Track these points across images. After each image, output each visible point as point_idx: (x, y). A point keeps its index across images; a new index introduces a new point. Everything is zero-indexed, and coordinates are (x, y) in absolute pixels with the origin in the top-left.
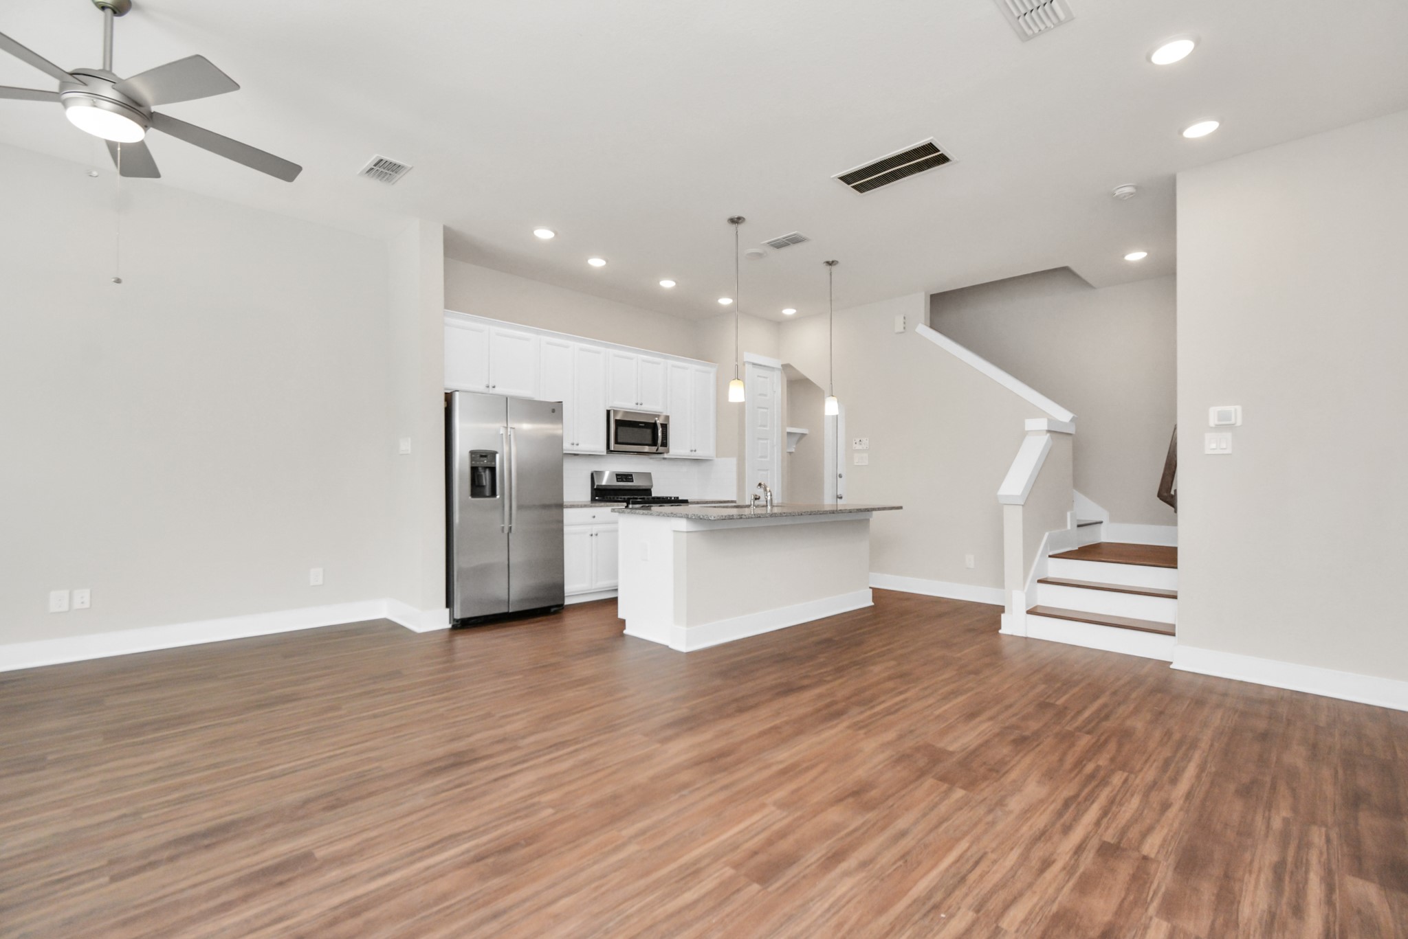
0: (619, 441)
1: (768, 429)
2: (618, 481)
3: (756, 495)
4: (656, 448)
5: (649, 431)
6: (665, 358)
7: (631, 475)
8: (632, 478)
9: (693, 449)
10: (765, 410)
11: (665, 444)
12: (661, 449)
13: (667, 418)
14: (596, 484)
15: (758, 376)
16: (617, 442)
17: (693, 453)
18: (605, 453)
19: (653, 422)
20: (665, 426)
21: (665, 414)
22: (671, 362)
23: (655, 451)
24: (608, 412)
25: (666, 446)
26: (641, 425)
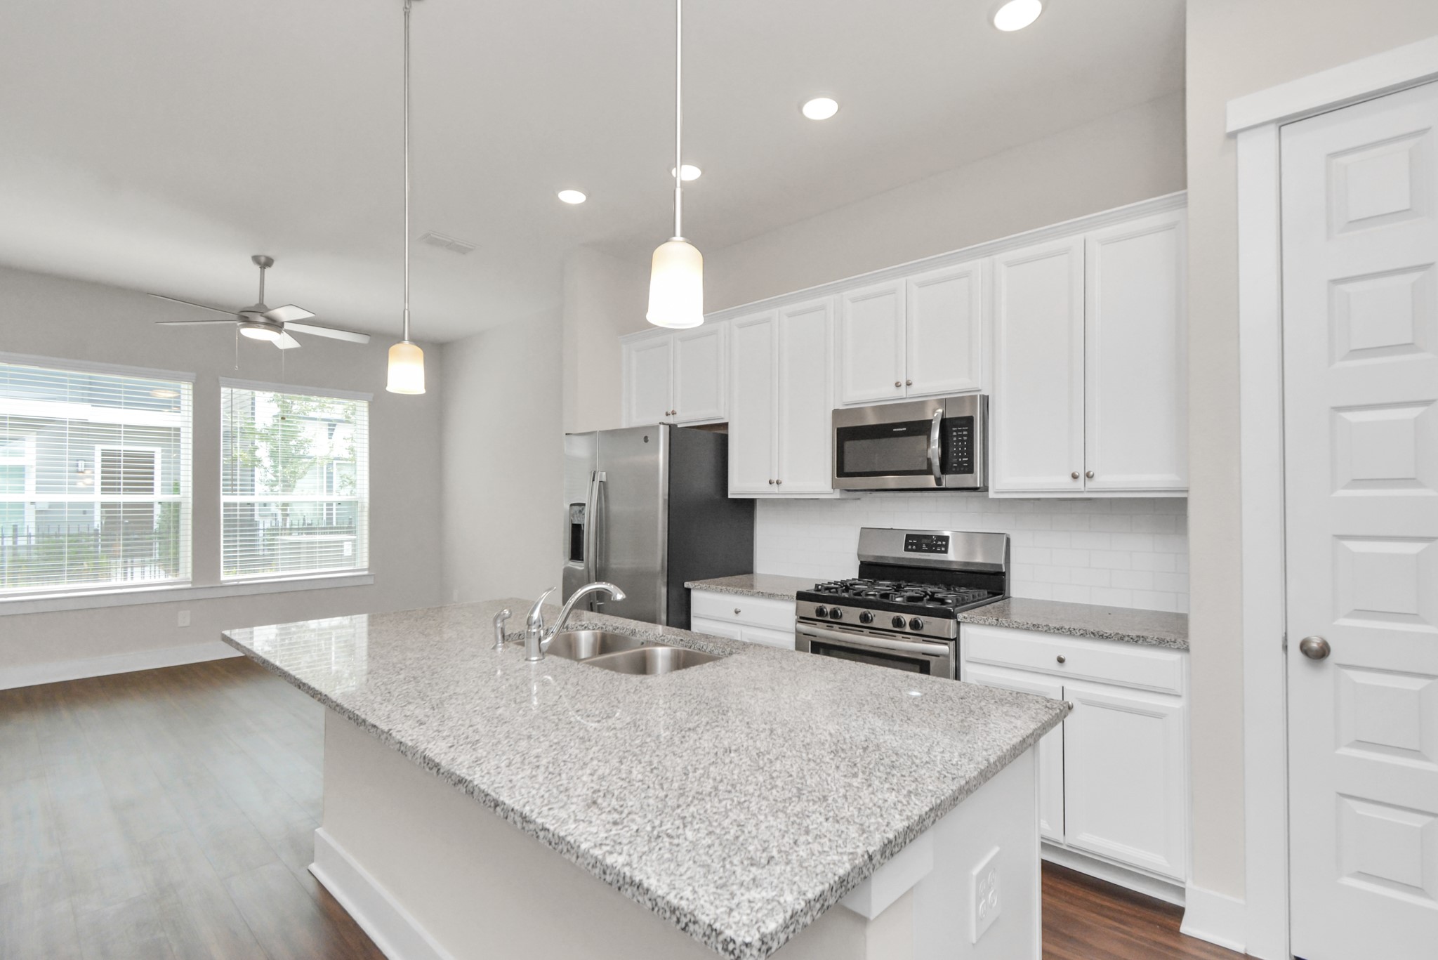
0: (846, 470)
7: (945, 539)
8: (946, 546)
9: (1082, 472)
16: (841, 474)
20: (965, 423)
25: (970, 472)
26: (898, 430)
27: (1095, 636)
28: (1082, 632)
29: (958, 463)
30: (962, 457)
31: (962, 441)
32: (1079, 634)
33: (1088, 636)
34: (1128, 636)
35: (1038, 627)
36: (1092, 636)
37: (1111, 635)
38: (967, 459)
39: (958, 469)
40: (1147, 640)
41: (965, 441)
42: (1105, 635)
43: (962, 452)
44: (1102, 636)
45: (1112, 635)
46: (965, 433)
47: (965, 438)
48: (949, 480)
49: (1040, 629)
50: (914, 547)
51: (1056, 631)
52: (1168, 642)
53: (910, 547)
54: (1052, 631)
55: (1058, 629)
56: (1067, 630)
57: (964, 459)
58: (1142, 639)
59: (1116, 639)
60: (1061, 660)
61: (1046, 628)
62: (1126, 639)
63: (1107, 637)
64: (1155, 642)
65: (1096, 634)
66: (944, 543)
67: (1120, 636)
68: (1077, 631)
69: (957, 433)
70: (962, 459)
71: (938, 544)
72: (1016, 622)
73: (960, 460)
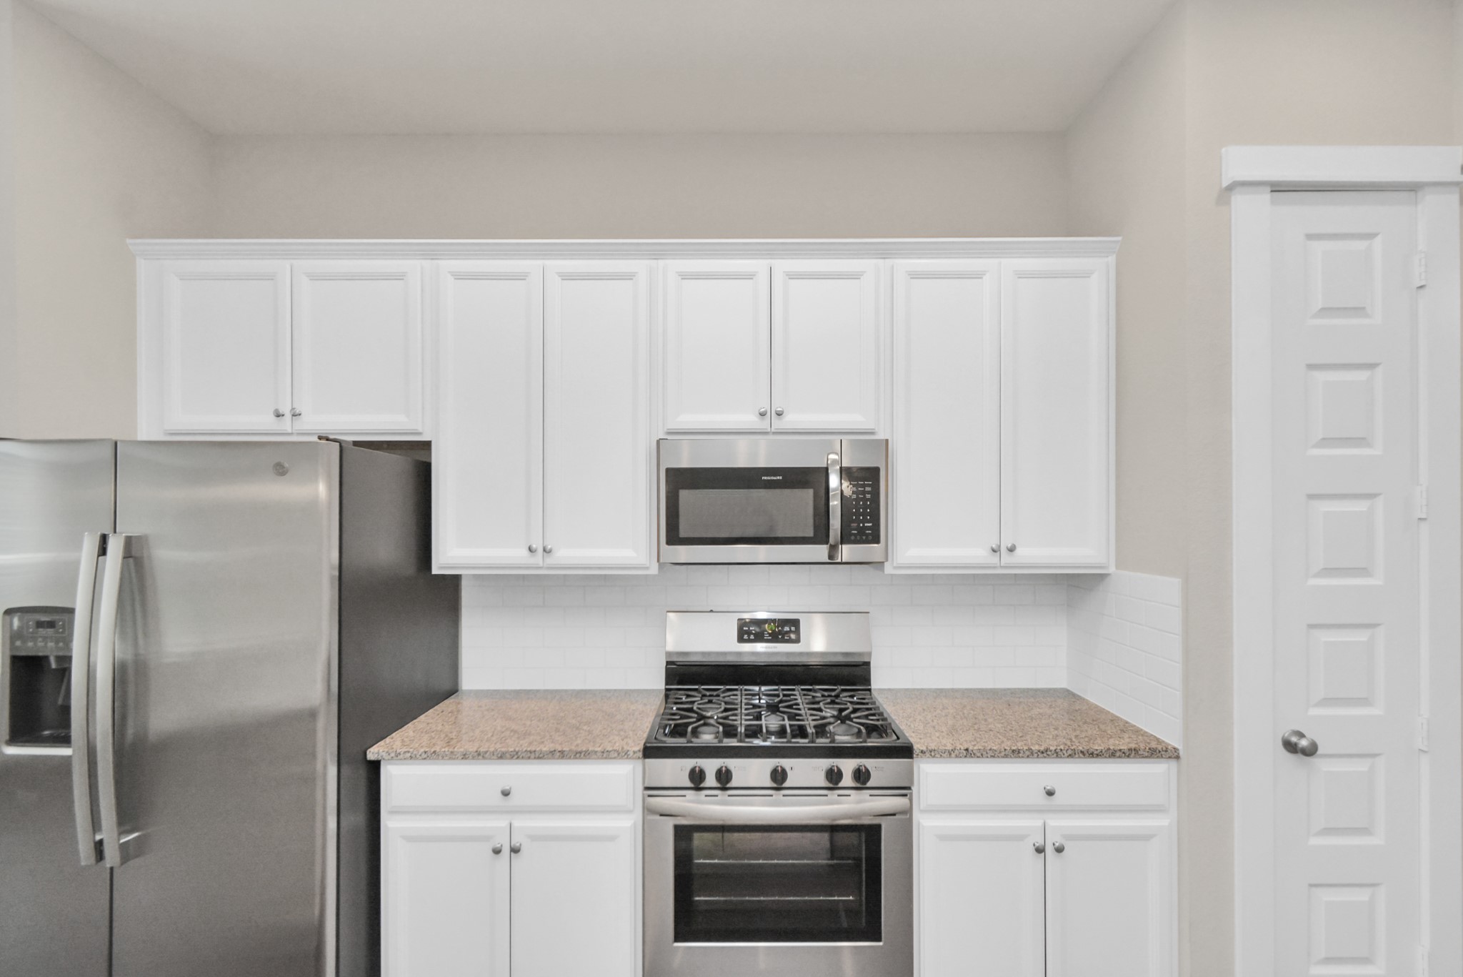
0: (686, 535)
2: (741, 639)
3: (1292, 733)
4: (827, 548)
8: (797, 632)
9: (1005, 545)
11: (868, 534)
12: (851, 552)
13: (880, 447)
16: (672, 539)
17: (1006, 558)
18: (654, 570)
19: (820, 465)
20: (866, 475)
23: (824, 558)
25: (877, 541)
26: (769, 478)
27: (1084, 755)
28: (1070, 752)
29: (858, 528)
30: (865, 521)
31: (865, 500)
32: (1066, 755)
33: (1077, 756)
34: (1120, 750)
35: (1019, 753)
36: (1081, 755)
37: (1101, 752)
38: (870, 525)
39: (858, 537)
40: (1139, 752)
41: (868, 500)
42: (1095, 752)
43: (864, 514)
44: (1092, 754)
45: (1104, 751)
46: (868, 489)
47: (868, 496)
48: (847, 551)
49: (1021, 755)
50: (752, 637)
51: (1041, 755)
52: (1160, 752)
53: (746, 637)
54: (1036, 755)
55: (1043, 753)
56: (1053, 752)
57: (866, 525)
58: (1133, 752)
59: (1107, 756)
60: (1050, 793)
61: (1028, 753)
62: (1118, 754)
63: (1097, 755)
64: (1146, 754)
65: (1086, 752)
66: (793, 628)
67: (1111, 751)
68: (1064, 752)
69: (857, 489)
70: (864, 525)
71: (785, 630)
72: (990, 749)
73: (861, 525)
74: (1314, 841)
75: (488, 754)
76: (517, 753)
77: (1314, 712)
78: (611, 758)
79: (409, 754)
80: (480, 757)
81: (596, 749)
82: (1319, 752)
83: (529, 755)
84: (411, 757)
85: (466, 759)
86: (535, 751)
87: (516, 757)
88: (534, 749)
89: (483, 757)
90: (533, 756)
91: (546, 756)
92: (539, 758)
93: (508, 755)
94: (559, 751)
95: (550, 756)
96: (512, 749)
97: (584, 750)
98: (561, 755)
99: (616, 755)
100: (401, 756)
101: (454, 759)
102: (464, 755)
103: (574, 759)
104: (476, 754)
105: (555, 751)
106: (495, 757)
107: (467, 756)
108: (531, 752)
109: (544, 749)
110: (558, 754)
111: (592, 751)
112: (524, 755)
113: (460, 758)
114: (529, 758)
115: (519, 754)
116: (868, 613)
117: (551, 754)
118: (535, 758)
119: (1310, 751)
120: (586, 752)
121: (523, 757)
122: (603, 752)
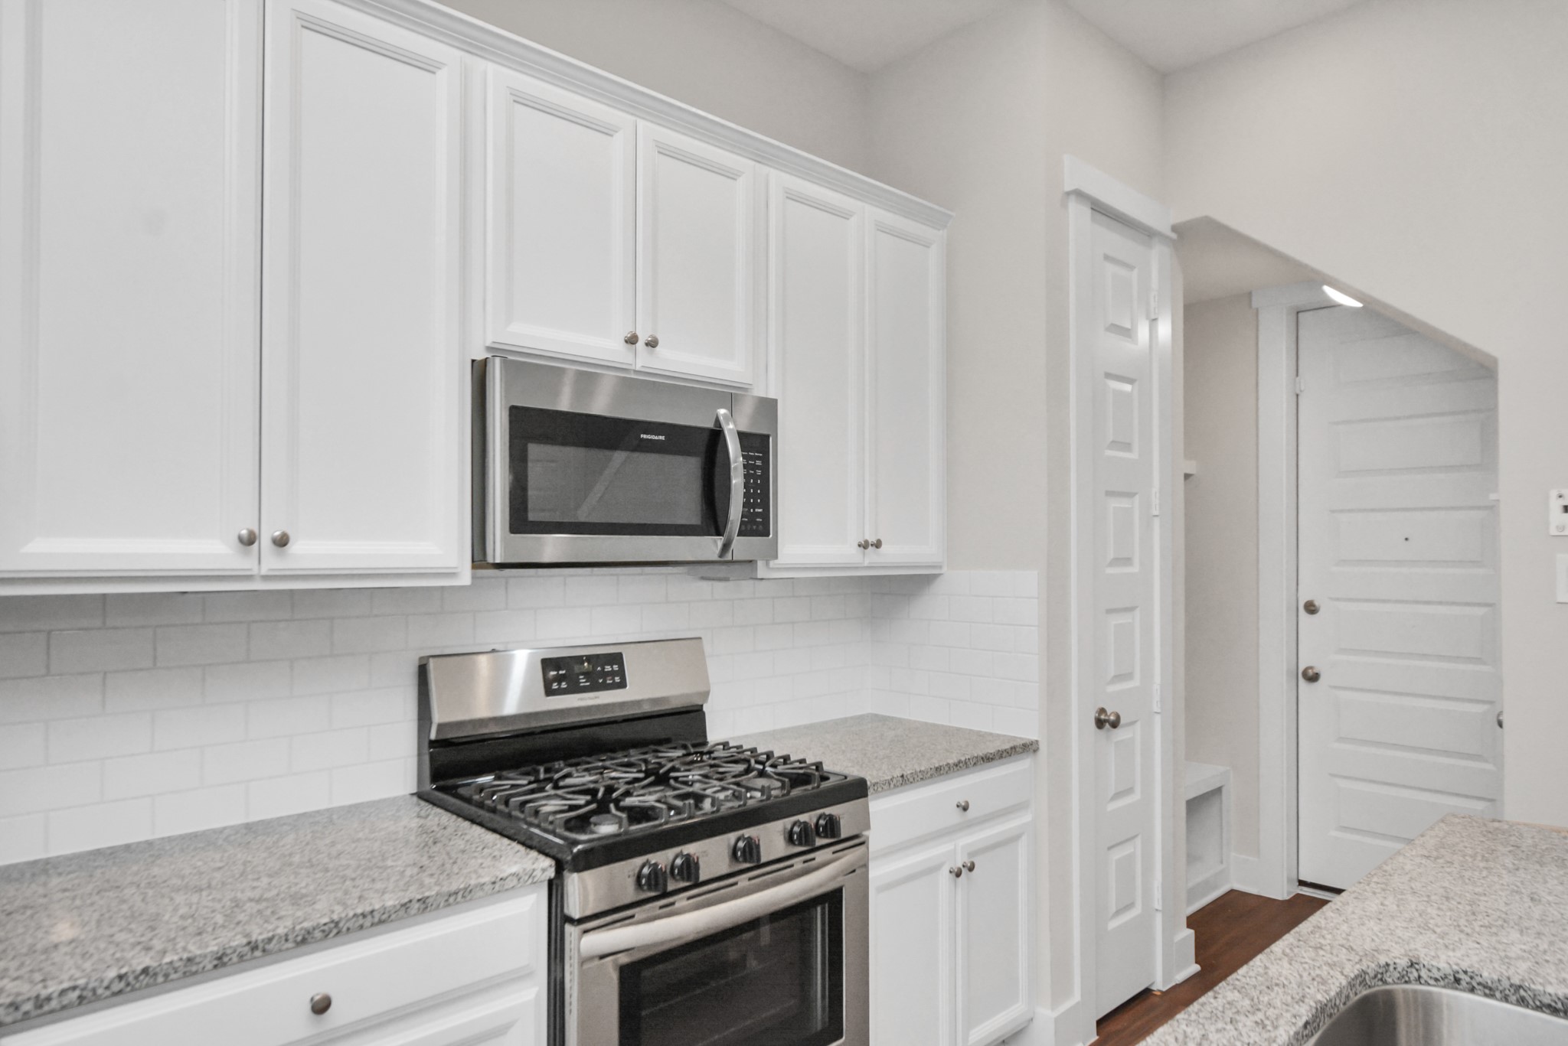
0: (532, 516)
1: (1133, 456)
2: (549, 692)
3: (1102, 711)
4: (720, 541)
5: (687, 469)
6: (761, 156)
7: (617, 658)
8: (622, 673)
9: (872, 539)
10: (1128, 388)
11: (758, 523)
12: (742, 547)
13: (768, 407)
14: (438, 717)
15: (1107, 258)
16: (520, 522)
17: (872, 557)
18: (465, 577)
19: (710, 424)
20: (758, 445)
21: (759, 392)
22: (779, 179)
23: (714, 555)
24: (480, 372)
25: (766, 533)
26: (649, 437)
27: (984, 761)
28: (974, 761)
29: (749, 515)
30: (754, 506)
31: (756, 477)
32: (972, 764)
33: (980, 762)
37: (994, 755)
38: (761, 511)
39: (749, 527)
40: (1017, 749)
41: (759, 476)
42: (991, 757)
43: (754, 496)
44: (988, 759)
46: (758, 462)
47: (759, 472)
48: (738, 546)
49: (942, 772)
50: (563, 685)
52: (1028, 746)
53: (555, 686)
57: (757, 510)
58: (1014, 750)
59: (998, 758)
60: (965, 808)
61: (946, 768)
62: (1004, 754)
64: (1021, 750)
65: (985, 758)
66: (616, 667)
67: (1000, 753)
68: (971, 761)
69: (747, 462)
70: (754, 510)
71: (606, 670)
72: (920, 771)
73: (752, 510)
74: (1112, 806)
75: (274, 941)
76: (337, 924)
77: (1111, 689)
78: (507, 890)
79: (77, 993)
80: (258, 953)
81: (482, 880)
82: (1122, 722)
83: (361, 921)
84: (81, 998)
85: (224, 965)
86: (372, 912)
87: (335, 931)
88: (368, 909)
89: (264, 950)
90: (368, 922)
91: (393, 917)
92: (381, 922)
93: (318, 934)
94: (419, 900)
95: (402, 913)
96: (326, 920)
97: (462, 886)
98: (423, 906)
99: (515, 882)
100: (54, 1004)
101: (196, 973)
102: (220, 958)
103: (445, 906)
104: (247, 949)
105: (410, 901)
106: (290, 945)
107: (226, 959)
108: (364, 915)
109: (389, 903)
110: (417, 906)
111: (476, 886)
112: (350, 924)
113: (210, 966)
114: (361, 927)
115: (341, 925)
116: (700, 638)
117: (404, 908)
118: (372, 925)
119: (1115, 725)
120: (465, 889)
121: (348, 929)
122: (494, 883)
